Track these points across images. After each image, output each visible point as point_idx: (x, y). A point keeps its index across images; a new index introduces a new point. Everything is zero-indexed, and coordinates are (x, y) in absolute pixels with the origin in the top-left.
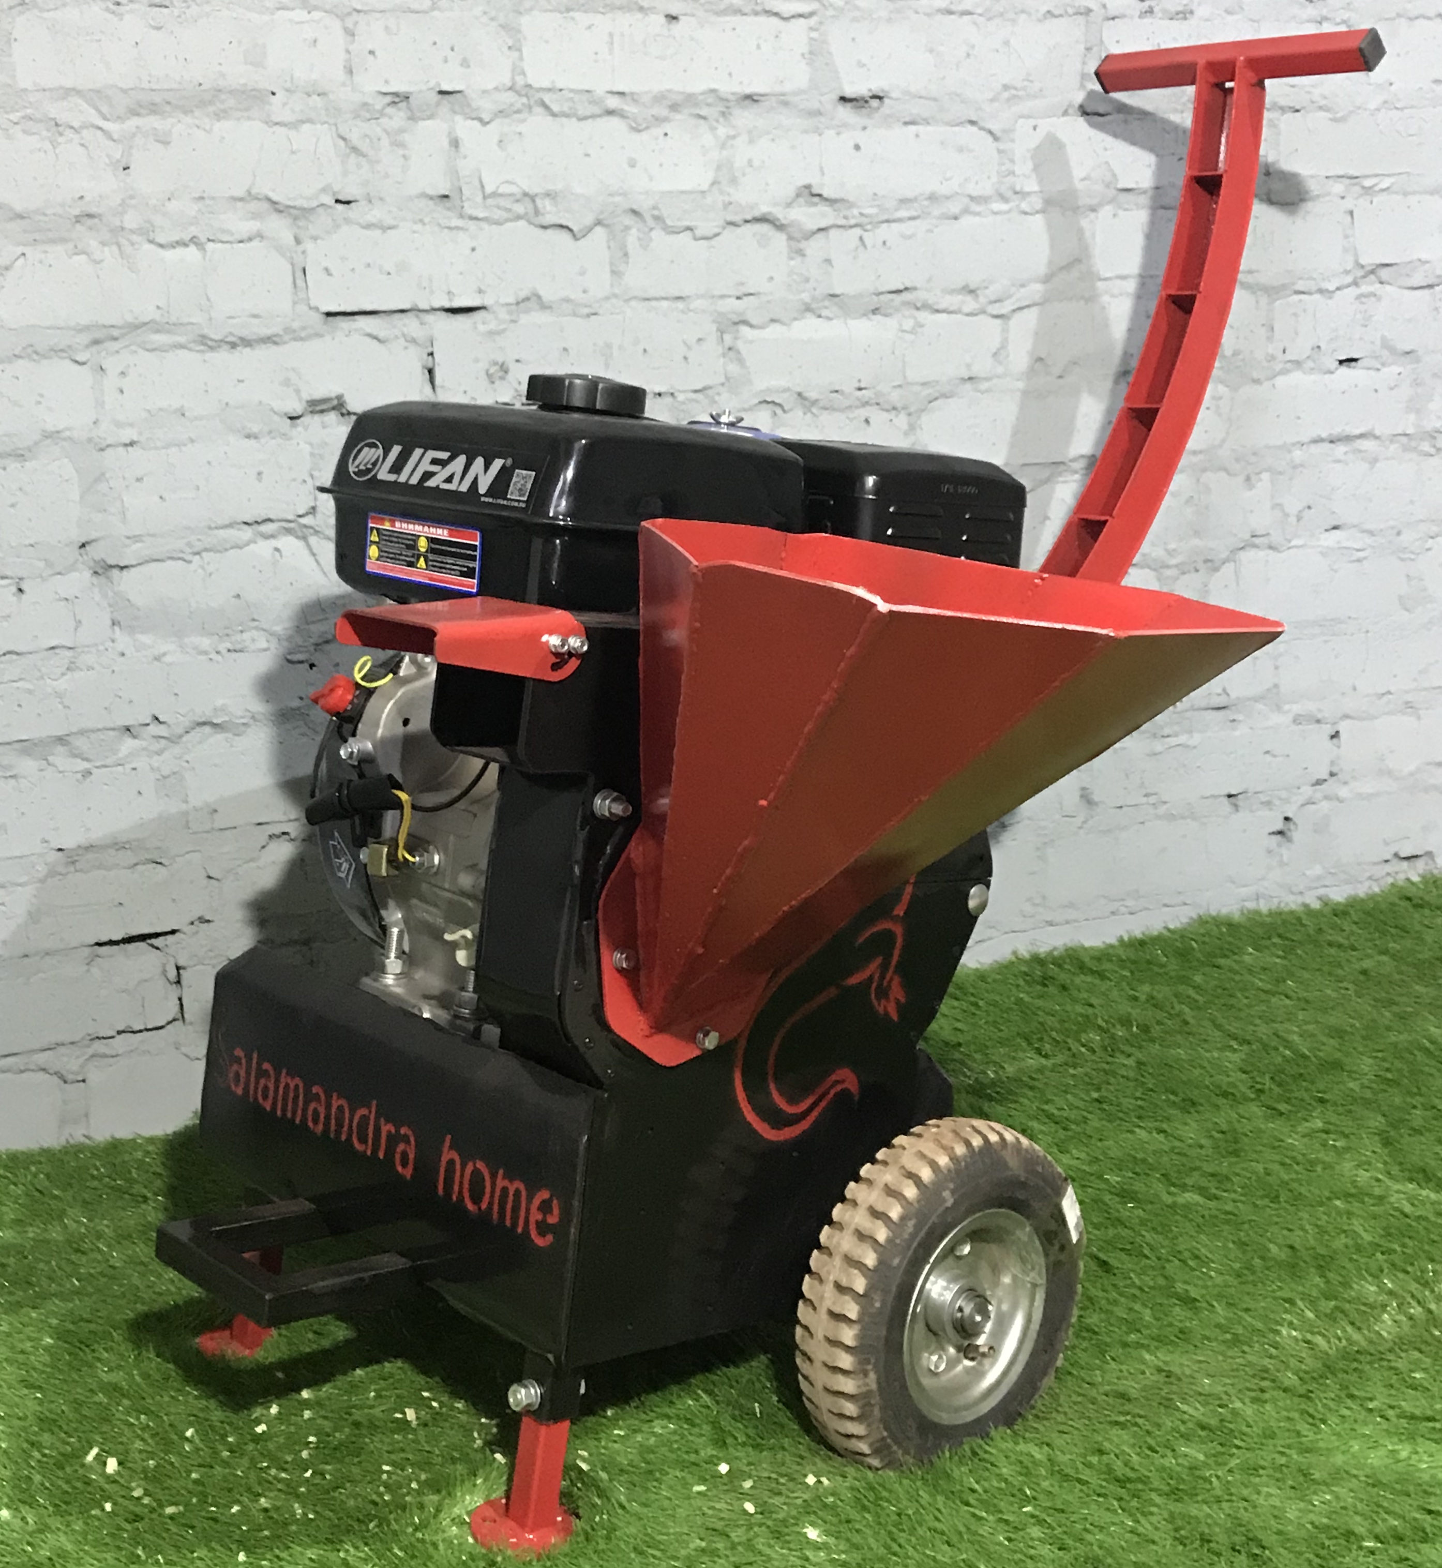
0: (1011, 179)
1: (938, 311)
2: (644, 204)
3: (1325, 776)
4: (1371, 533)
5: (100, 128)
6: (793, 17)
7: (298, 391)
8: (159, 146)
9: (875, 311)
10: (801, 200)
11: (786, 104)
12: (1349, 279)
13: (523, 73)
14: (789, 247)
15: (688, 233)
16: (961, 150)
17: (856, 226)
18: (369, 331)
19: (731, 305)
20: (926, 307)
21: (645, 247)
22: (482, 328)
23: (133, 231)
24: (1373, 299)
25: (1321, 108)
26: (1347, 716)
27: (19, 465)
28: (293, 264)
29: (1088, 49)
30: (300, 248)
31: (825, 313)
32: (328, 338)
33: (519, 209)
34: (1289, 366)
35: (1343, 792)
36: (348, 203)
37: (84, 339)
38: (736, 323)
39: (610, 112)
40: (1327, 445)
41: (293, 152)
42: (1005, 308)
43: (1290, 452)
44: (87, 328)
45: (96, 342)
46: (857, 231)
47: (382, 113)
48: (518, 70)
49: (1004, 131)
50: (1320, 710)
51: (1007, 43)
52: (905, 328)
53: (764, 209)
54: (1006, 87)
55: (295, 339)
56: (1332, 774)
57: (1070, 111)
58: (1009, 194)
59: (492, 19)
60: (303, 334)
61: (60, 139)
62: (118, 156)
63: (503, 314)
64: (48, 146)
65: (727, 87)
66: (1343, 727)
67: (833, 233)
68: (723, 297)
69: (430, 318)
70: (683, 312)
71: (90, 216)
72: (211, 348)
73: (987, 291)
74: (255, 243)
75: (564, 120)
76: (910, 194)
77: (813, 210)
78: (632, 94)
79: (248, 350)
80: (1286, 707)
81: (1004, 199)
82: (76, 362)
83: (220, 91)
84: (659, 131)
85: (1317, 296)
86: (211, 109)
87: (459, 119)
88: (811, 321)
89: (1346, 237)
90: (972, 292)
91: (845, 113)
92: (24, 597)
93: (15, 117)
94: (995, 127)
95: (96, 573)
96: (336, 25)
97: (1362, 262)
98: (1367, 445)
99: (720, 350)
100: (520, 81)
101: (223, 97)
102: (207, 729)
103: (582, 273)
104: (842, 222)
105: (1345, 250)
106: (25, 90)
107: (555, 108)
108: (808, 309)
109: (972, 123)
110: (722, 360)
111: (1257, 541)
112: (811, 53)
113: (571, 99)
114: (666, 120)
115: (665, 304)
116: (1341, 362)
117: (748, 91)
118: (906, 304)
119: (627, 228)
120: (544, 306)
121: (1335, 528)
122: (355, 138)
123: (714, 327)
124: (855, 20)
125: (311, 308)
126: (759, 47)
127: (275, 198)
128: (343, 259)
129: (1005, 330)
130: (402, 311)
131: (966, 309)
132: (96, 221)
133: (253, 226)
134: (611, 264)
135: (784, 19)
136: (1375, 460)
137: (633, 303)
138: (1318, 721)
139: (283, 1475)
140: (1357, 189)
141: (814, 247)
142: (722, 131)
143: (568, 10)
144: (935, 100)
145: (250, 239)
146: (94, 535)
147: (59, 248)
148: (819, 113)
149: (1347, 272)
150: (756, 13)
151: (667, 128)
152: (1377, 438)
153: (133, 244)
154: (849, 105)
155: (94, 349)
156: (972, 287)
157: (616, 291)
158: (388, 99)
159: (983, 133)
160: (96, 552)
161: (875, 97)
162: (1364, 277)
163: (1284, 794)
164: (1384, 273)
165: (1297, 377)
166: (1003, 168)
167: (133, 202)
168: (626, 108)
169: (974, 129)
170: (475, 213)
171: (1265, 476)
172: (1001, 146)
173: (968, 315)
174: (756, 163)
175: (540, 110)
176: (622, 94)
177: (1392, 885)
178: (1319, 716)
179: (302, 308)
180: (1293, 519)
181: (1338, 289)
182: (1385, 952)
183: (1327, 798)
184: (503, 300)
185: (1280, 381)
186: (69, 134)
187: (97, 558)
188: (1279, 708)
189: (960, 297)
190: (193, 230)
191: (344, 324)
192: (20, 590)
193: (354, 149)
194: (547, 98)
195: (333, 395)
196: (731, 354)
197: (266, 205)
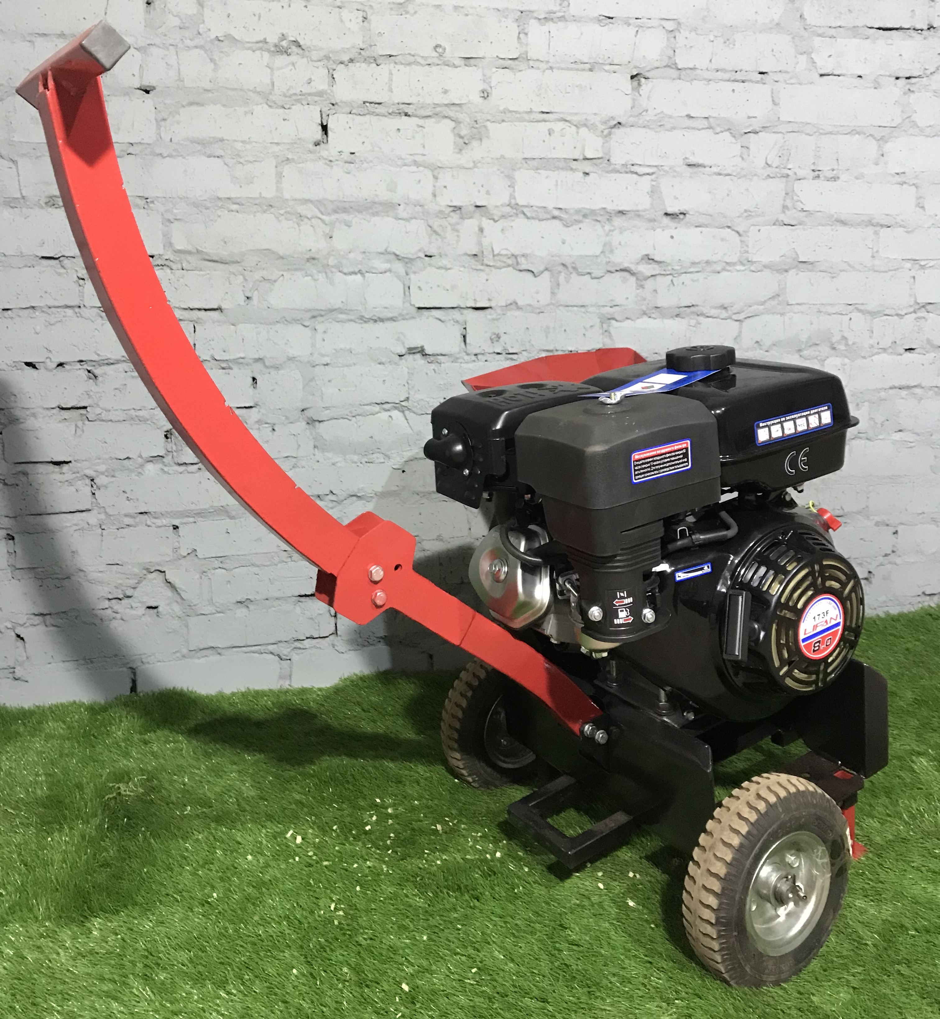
0: (746, 255)
1: (708, 317)
2: (568, 262)
3: (889, 552)
4: (917, 434)
5: (320, 219)
6: (644, 174)
7: (403, 343)
8: (346, 228)
9: (677, 316)
10: (643, 261)
11: (639, 216)
12: (912, 310)
13: (515, 198)
14: (637, 283)
15: (588, 276)
16: (722, 240)
17: (670, 274)
18: (437, 316)
19: (608, 309)
20: (702, 314)
21: (567, 282)
22: (489, 317)
23: (332, 267)
24: (923, 320)
25: (900, 226)
26: (902, 524)
27: (276, 372)
28: (404, 285)
29: (787, 194)
30: (408, 277)
31: (653, 315)
32: (418, 319)
33: (510, 262)
34: (880, 351)
35: (898, 561)
36: (431, 256)
37: (309, 315)
38: (609, 319)
39: (554, 218)
40: (897, 390)
41: (407, 233)
42: (741, 317)
43: (879, 392)
44: (310, 310)
45: (314, 317)
46: (670, 277)
47: (449, 215)
48: (512, 196)
49: (744, 231)
50: (889, 520)
51: (747, 190)
52: (691, 324)
53: (626, 265)
54: (746, 211)
55: (403, 319)
56: (893, 552)
57: (777, 223)
58: (745, 262)
59: (502, 172)
60: (407, 317)
61: (302, 223)
62: (327, 232)
63: (499, 311)
64: (296, 226)
65: (610, 207)
66: (900, 529)
67: (658, 277)
68: (604, 306)
69: (465, 312)
70: (584, 313)
71: (314, 259)
72: (365, 322)
73: (733, 308)
74: (388, 274)
75: (533, 221)
76: (697, 261)
77: (649, 266)
78: (566, 209)
79: (381, 323)
80: (872, 518)
81: (742, 264)
82: (304, 326)
83: (375, 203)
84: (576, 227)
85: (896, 317)
86: (371, 211)
87: (484, 219)
88: (645, 318)
89: (911, 289)
90: (725, 308)
91: (666, 221)
92: (275, 433)
93: (282, 212)
94: (740, 230)
95: (308, 423)
96: (429, 173)
97: (918, 301)
98: (918, 391)
99: (601, 331)
100: (513, 201)
101: (377, 206)
102: (354, 498)
103: (537, 293)
104: (664, 273)
105: (910, 295)
106: (287, 200)
107: (529, 215)
108: (645, 313)
109: (729, 227)
110: (601, 337)
111: (860, 435)
112: (652, 192)
113: (536, 211)
114: (580, 222)
115: (575, 308)
116: (906, 350)
117: (621, 209)
118: (693, 313)
119: (560, 272)
120: (519, 308)
121: (900, 431)
122: (436, 227)
123: (599, 320)
124: (674, 177)
125: (411, 305)
126: (627, 188)
127: (398, 253)
128: (427, 283)
129: (741, 327)
130: (453, 308)
131: (722, 317)
132: (316, 261)
133: (387, 266)
134: (551, 289)
135: (640, 175)
136: (921, 399)
137: (561, 308)
138: (887, 525)
139: (378, 851)
140: (917, 266)
141: (649, 284)
142: (607, 227)
143: (537, 169)
144: (711, 216)
145: (385, 272)
146: (308, 406)
147: (298, 273)
148: (654, 220)
149: (911, 306)
150: (627, 173)
151: (581, 225)
152: (923, 388)
153: (332, 272)
154: (669, 217)
155: (313, 320)
156: (725, 306)
157: (553, 302)
158: (452, 209)
159: (734, 232)
160: (309, 413)
161: (681, 213)
162: (919, 309)
163: (869, 560)
164: (929, 307)
165: (884, 356)
166: (743, 249)
167: (334, 253)
168: (562, 215)
169: (729, 230)
170: (489, 263)
171: (866, 404)
172: (742, 238)
173: (722, 319)
174: (623, 243)
175: (522, 216)
176: (560, 209)
177: (922, 608)
178: (888, 523)
179: (407, 305)
180: (879, 426)
181: (906, 314)
182: (919, 640)
183: (890, 563)
184: (499, 305)
185: (875, 358)
186: (306, 220)
187: (309, 416)
188: (868, 518)
189: (719, 311)
190: (360, 267)
191: (425, 312)
192: (274, 430)
193: (435, 232)
194: (525, 210)
195: (419, 346)
196: (606, 334)
197: (393, 257)
